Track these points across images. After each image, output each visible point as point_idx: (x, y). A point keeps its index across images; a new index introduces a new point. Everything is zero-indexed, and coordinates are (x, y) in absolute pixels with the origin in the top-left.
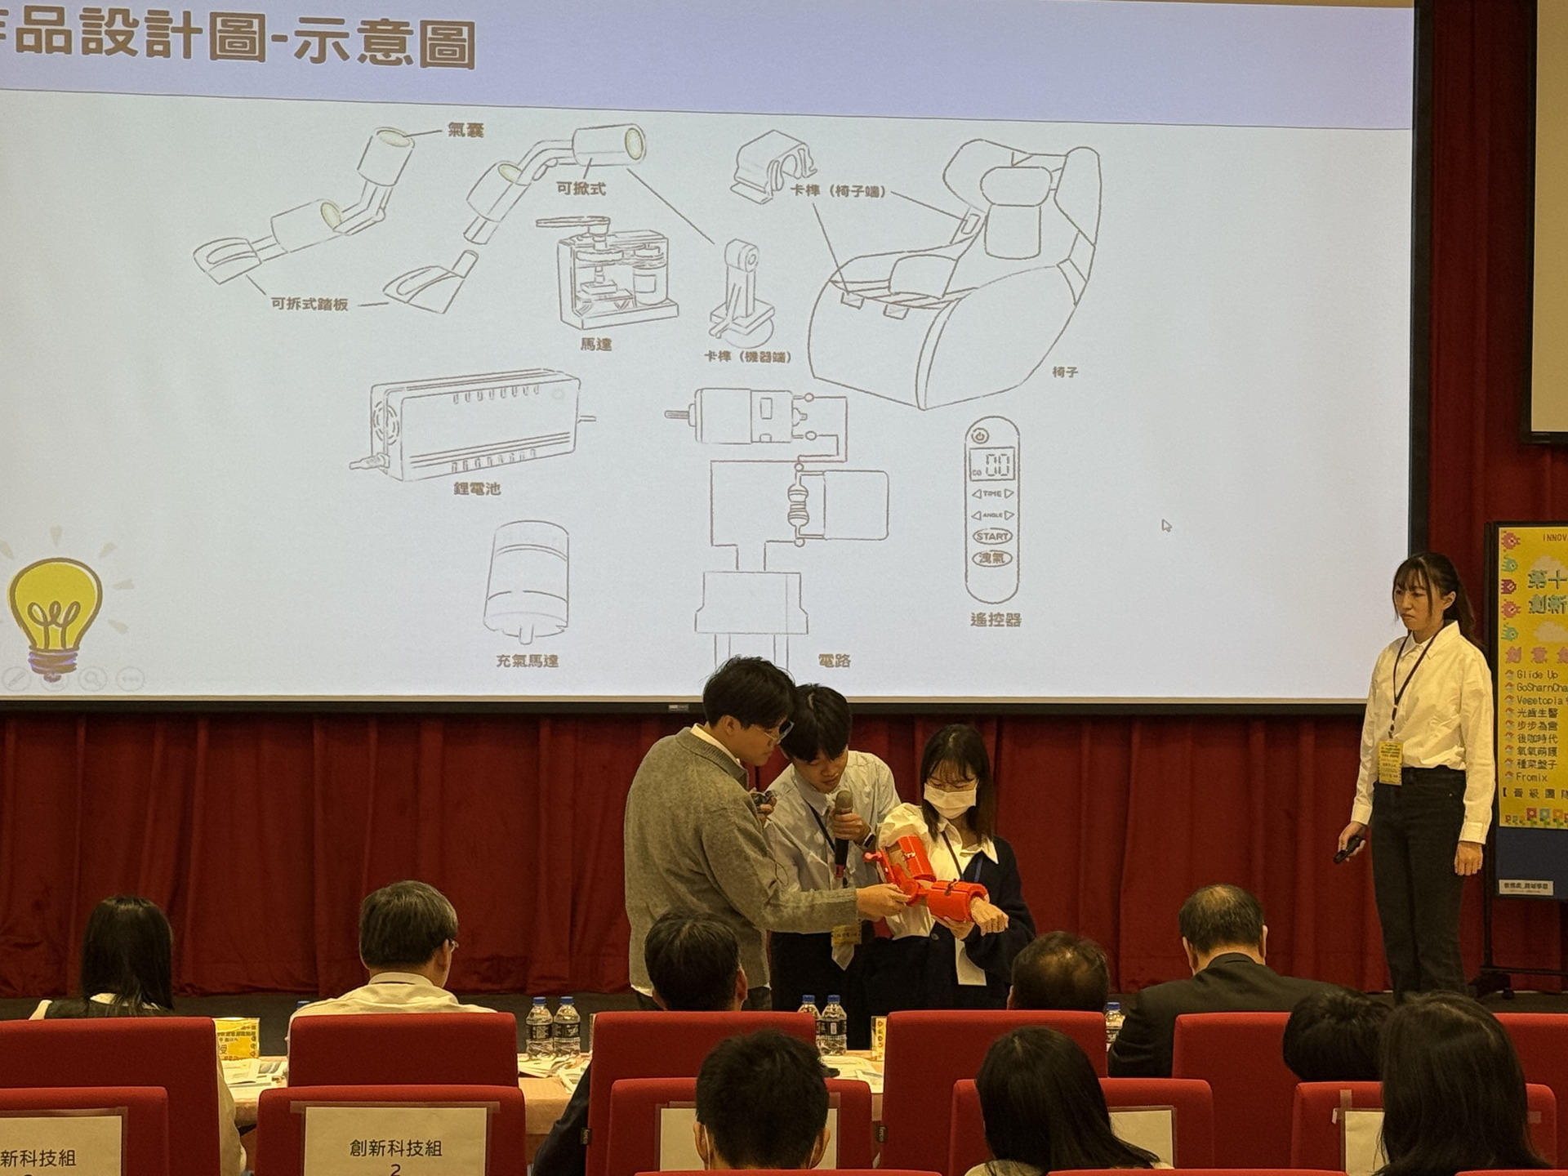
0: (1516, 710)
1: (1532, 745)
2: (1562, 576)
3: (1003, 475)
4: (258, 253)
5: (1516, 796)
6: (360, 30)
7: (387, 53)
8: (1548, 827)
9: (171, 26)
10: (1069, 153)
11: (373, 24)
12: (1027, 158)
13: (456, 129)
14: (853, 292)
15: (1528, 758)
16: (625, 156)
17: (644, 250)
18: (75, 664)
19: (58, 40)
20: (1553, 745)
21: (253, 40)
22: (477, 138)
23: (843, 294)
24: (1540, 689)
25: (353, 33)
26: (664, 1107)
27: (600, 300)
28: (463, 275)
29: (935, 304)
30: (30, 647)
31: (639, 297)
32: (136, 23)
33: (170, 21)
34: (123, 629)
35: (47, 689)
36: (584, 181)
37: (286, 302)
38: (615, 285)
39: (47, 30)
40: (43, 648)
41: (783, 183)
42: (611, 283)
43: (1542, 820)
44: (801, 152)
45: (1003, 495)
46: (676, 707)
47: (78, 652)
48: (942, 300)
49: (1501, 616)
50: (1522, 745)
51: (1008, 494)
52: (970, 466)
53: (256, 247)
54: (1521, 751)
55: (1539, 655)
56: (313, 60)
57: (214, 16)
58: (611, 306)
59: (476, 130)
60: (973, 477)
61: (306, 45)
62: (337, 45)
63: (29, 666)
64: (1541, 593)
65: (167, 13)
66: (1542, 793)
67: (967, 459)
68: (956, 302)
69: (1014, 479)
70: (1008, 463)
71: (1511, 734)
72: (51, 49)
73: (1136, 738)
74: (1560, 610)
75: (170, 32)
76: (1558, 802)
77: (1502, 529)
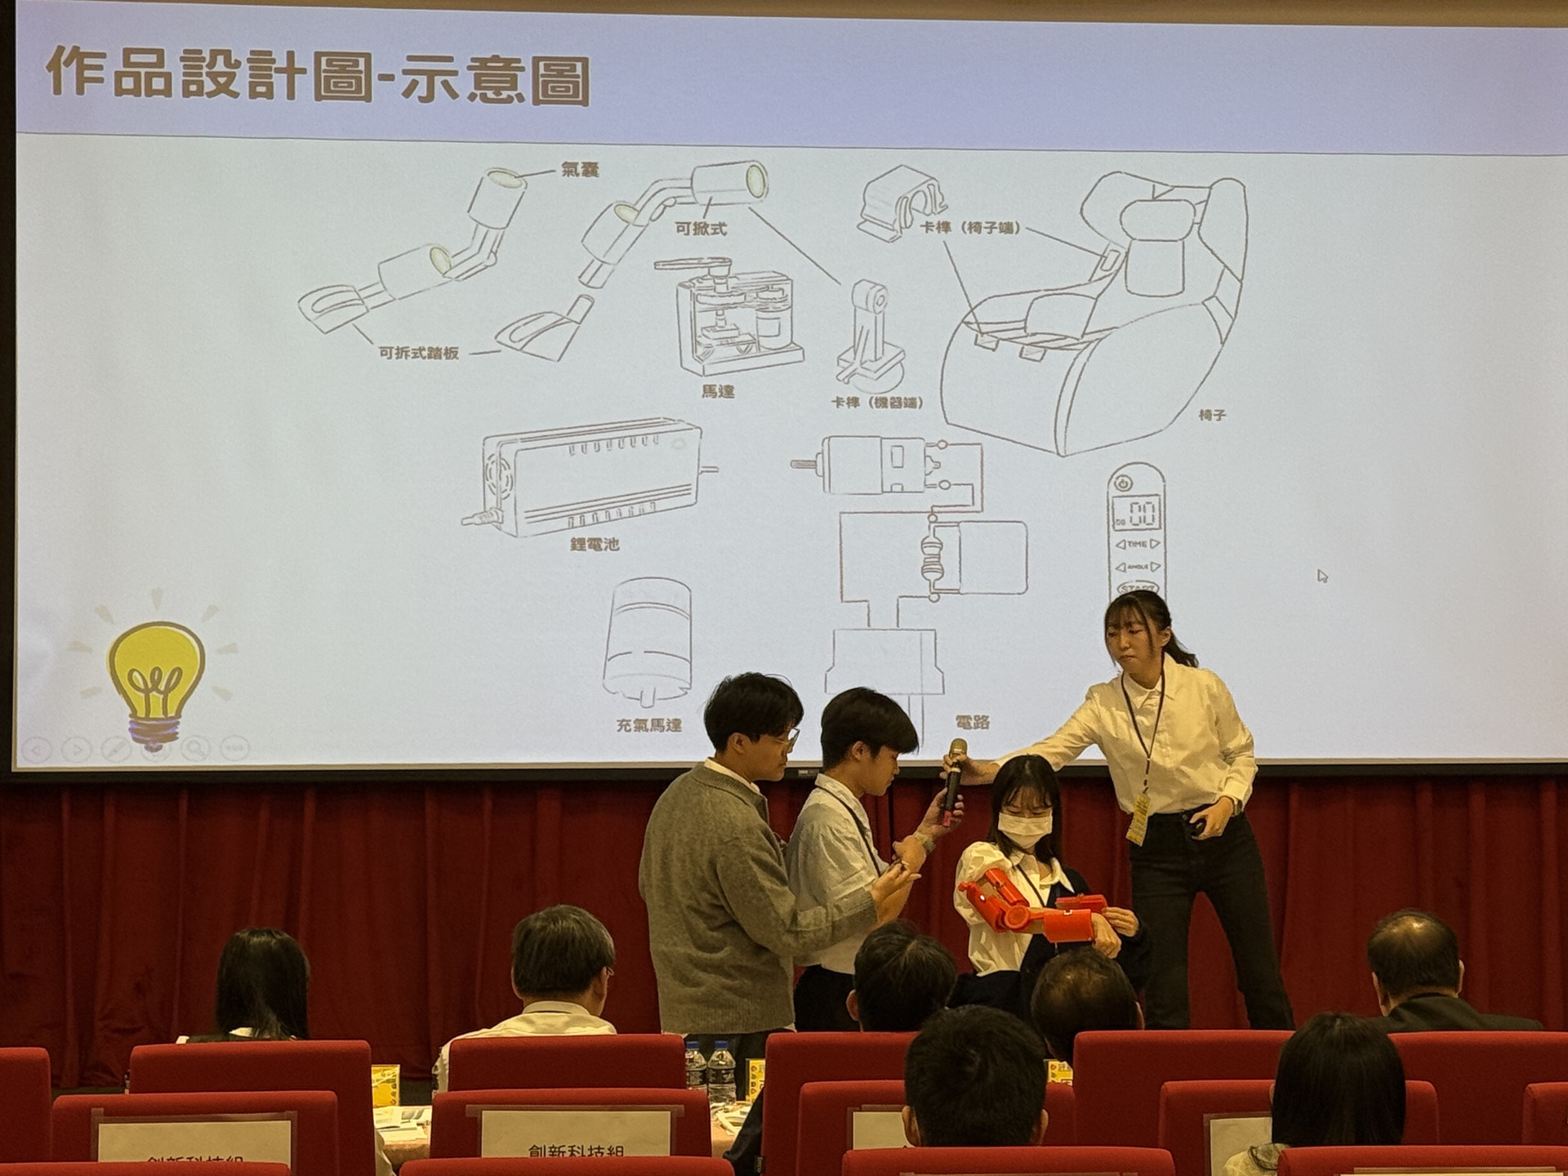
3: (1148, 524)
4: (365, 300)
6: (470, 68)
7: (498, 91)
9: (274, 66)
10: (1212, 185)
11: (483, 61)
12: (1169, 191)
13: (569, 169)
14: (987, 333)
16: (746, 196)
17: (768, 293)
18: (177, 733)
19: (158, 83)
21: (359, 80)
22: (594, 178)
23: (977, 336)
25: (463, 71)
26: (856, 1111)
27: (722, 344)
28: (579, 321)
29: (1074, 344)
30: (130, 716)
31: (764, 342)
32: (238, 64)
33: (274, 61)
34: (226, 695)
35: (148, 760)
36: (703, 220)
37: (394, 351)
38: (738, 329)
39: (146, 73)
40: (143, 716)
41: (913, 219)
42: (734, 327)
44: (931, 187)
45: (1148, 544)
47: (180, 720)
48: (1081, 341)
51: (1154, 543)
52: (1113, 515)
53: (363, 294)
56: (421, 99)
57: (318, 56)
58: (733, 351)
59: (591, 169)
60: (1117, 527)
61: (414, 84)
62: (446, 84)
63: (129, 736)
65: (270, 53)
67: (1111, 508)
68: (1096, 342)
69: (1160, 528)
70: (1154, 511)
72: (151, 92)
75: (273, 72)
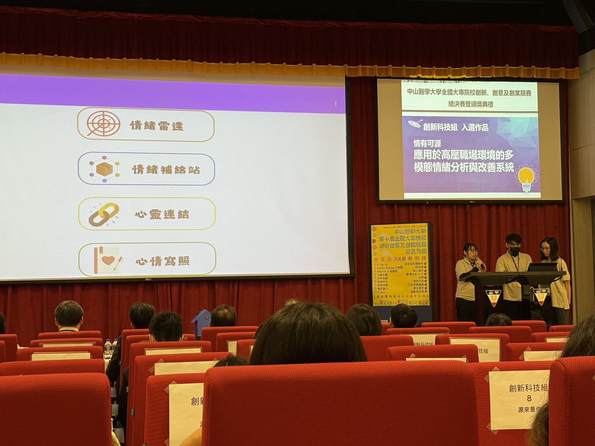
0: (377, 274)
1: (381, 284)
2: (388, 238)
5: (379, 297)
8: (386, 305)
15: (380, 287)
20: (387, 283)
24: (383, 268)
43: (384, 304)
46: (148, 279)
49: (372, 249)
50: (379, 284)
54: (378, 285)
55: (382, 259)
64: (382, 243)
66: (384, 296)
71: (376, 281)
73: (276, 285)
74: (388, 247)
76: (388, 299)
77: (372, 226)
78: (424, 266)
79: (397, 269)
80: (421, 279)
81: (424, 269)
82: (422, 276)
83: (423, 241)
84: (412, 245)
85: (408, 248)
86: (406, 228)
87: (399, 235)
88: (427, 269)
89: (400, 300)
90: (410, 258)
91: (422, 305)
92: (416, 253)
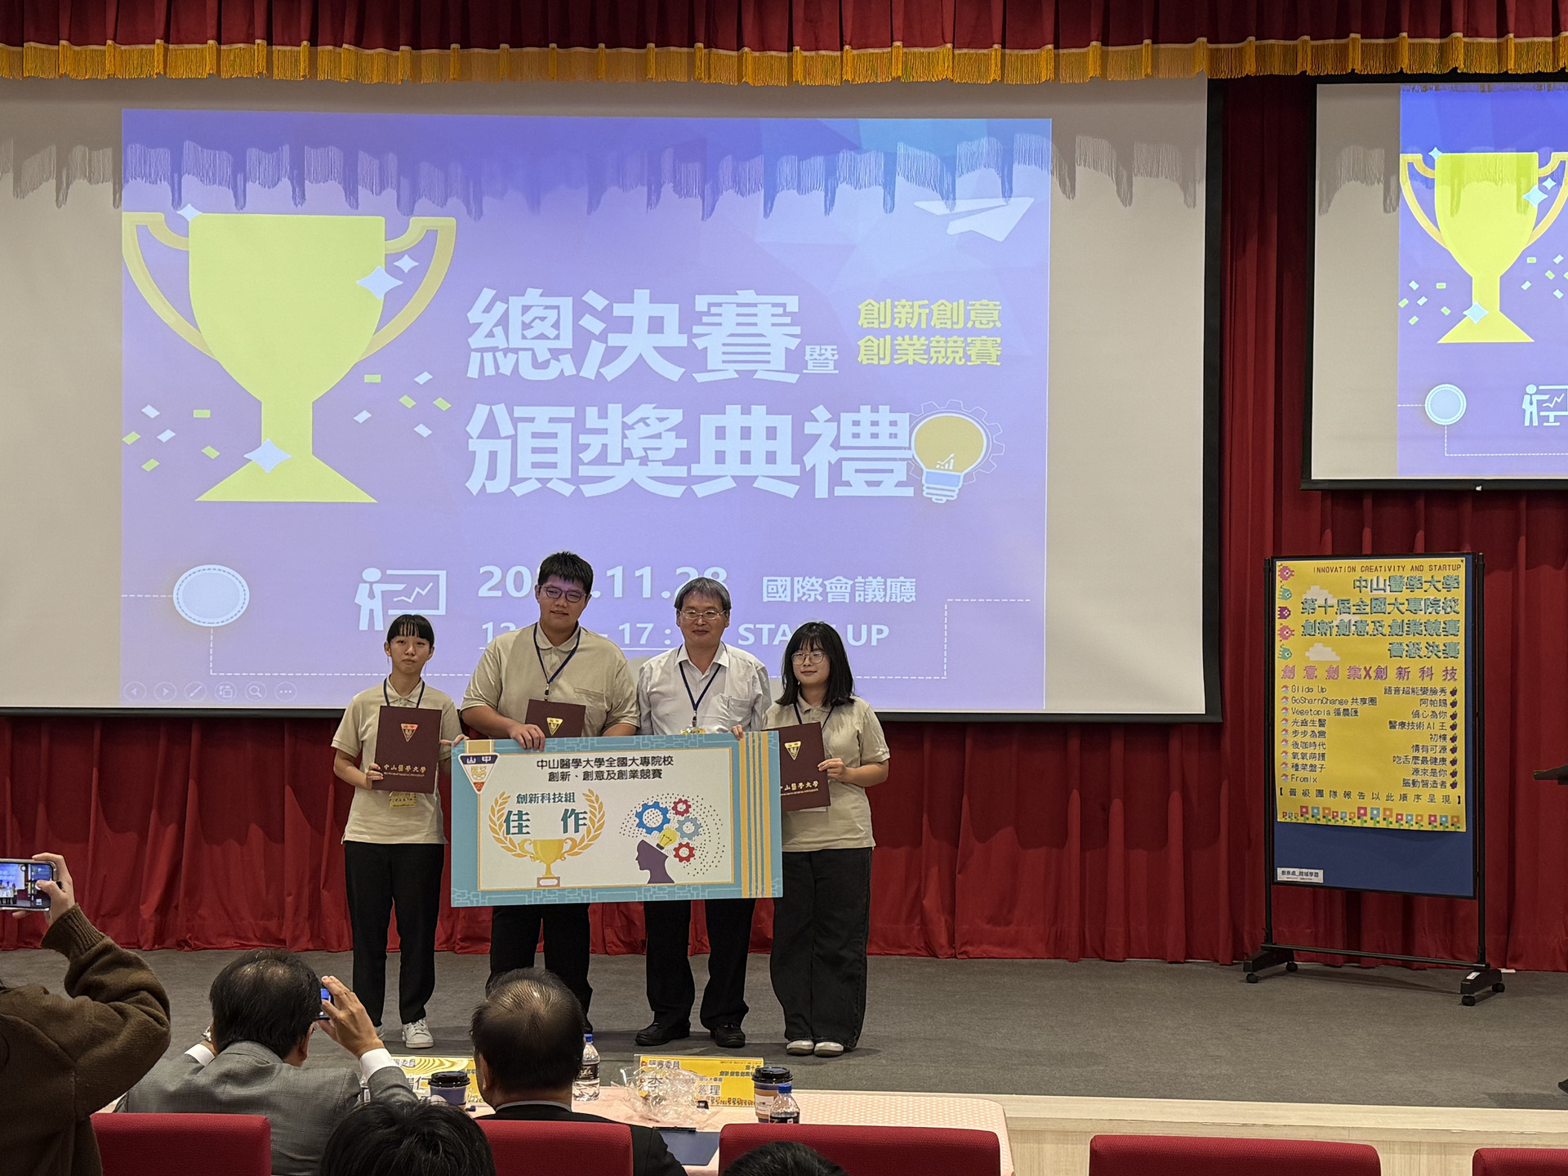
0: (1290, 720)
1: (1304, 751)
2: (1329, 603)
8: (1318, 823)
15: (1300, 762)
20: (1322, 751)
24: (1311, 702)
43: (1313, 816)
49: (1277, 638)
50: (1296, 751)
54: (1295, 756)
55: (1310, 672)
64: (1312, 619)
66: (1313, 793)
71: (1286, 741)
73: (969, 742)
74: (1328, 634)
76: (1327, 801)
77: (1278, 563)
78: (1450, 699)
79: (1359, 707)
80: (1440, 743)
81: (1450, 711)
82: (1443, 732)
83: (1448, 618)
84: (1411, 628)
85: (1395, 639)
86: (1392, 573)
87: (1367, 596)
88: (1460, 710)
89: (1365, 809)
90: (1402, 673)
91: (1441, 829)
92: (1422, 654)
